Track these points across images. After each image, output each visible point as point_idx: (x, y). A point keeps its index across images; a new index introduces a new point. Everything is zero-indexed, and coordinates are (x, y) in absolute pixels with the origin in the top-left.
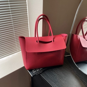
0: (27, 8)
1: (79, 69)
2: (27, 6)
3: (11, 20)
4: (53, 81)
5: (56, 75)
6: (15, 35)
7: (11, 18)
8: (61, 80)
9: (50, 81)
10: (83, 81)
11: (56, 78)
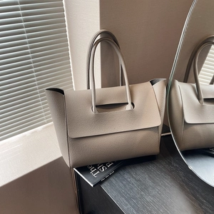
4: (123, 197)
8: (142, 193)
9: (115, 196)
11: (132, 189)
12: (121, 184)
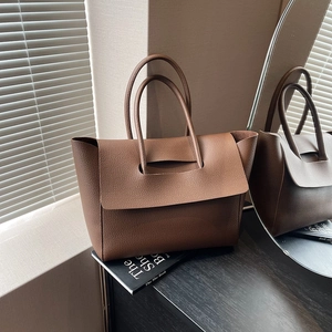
0: (89, 36)
1: (286, 252)
2: (88, 28)
3: (28, 80)
4: (193, 303)
5: (204, 279)
6: (45, 137)
7: (27, 72)
8: (220, 295)
9: (181, 303)
10: (299, 297)
11: (203, 290)
12: (185, 284)
